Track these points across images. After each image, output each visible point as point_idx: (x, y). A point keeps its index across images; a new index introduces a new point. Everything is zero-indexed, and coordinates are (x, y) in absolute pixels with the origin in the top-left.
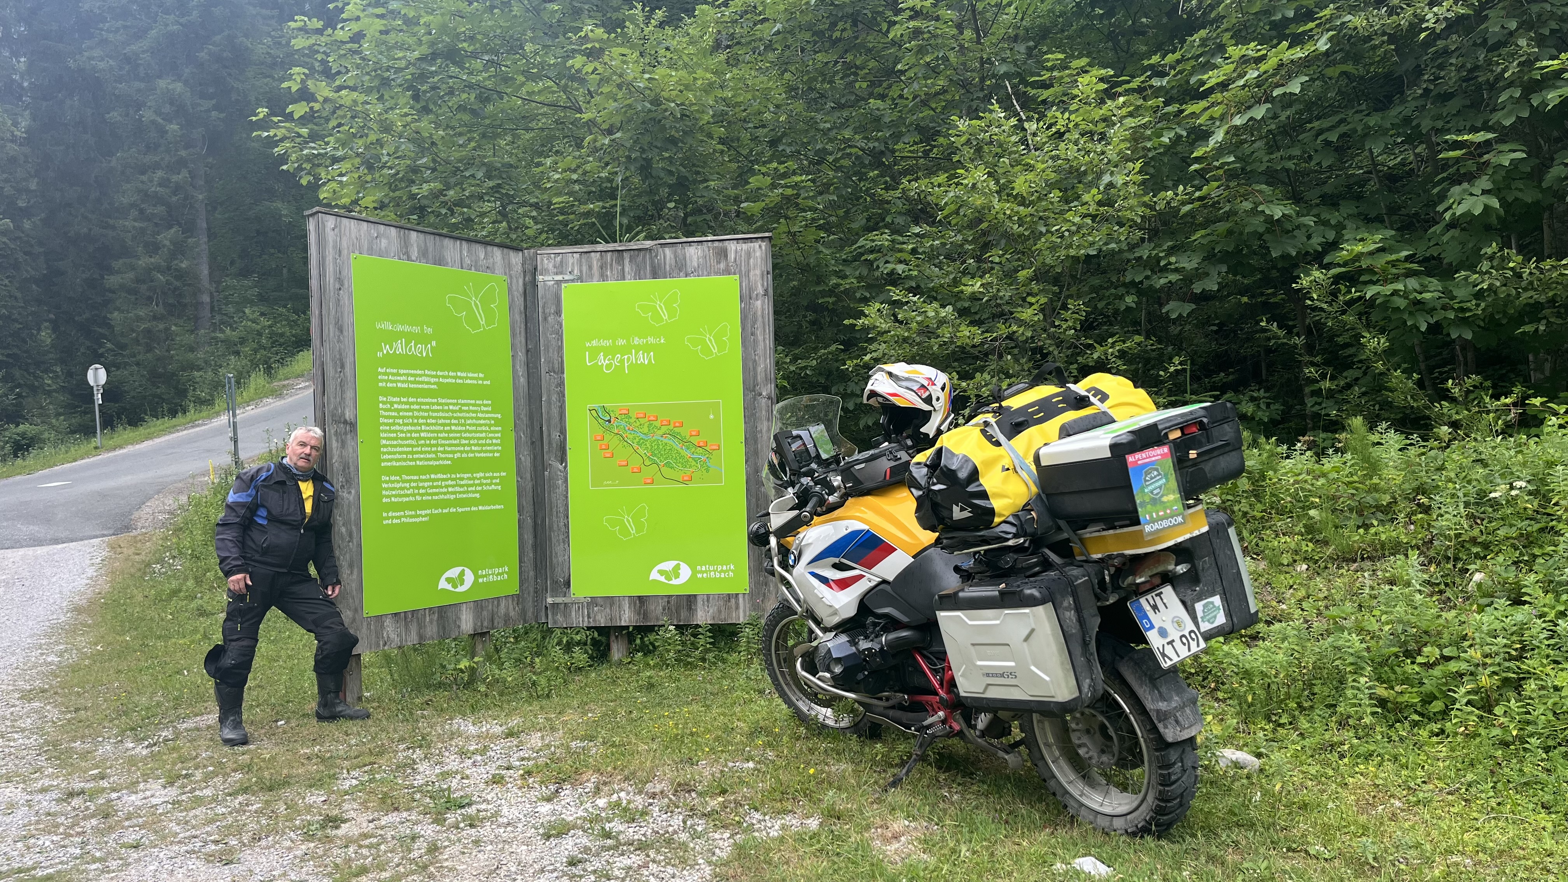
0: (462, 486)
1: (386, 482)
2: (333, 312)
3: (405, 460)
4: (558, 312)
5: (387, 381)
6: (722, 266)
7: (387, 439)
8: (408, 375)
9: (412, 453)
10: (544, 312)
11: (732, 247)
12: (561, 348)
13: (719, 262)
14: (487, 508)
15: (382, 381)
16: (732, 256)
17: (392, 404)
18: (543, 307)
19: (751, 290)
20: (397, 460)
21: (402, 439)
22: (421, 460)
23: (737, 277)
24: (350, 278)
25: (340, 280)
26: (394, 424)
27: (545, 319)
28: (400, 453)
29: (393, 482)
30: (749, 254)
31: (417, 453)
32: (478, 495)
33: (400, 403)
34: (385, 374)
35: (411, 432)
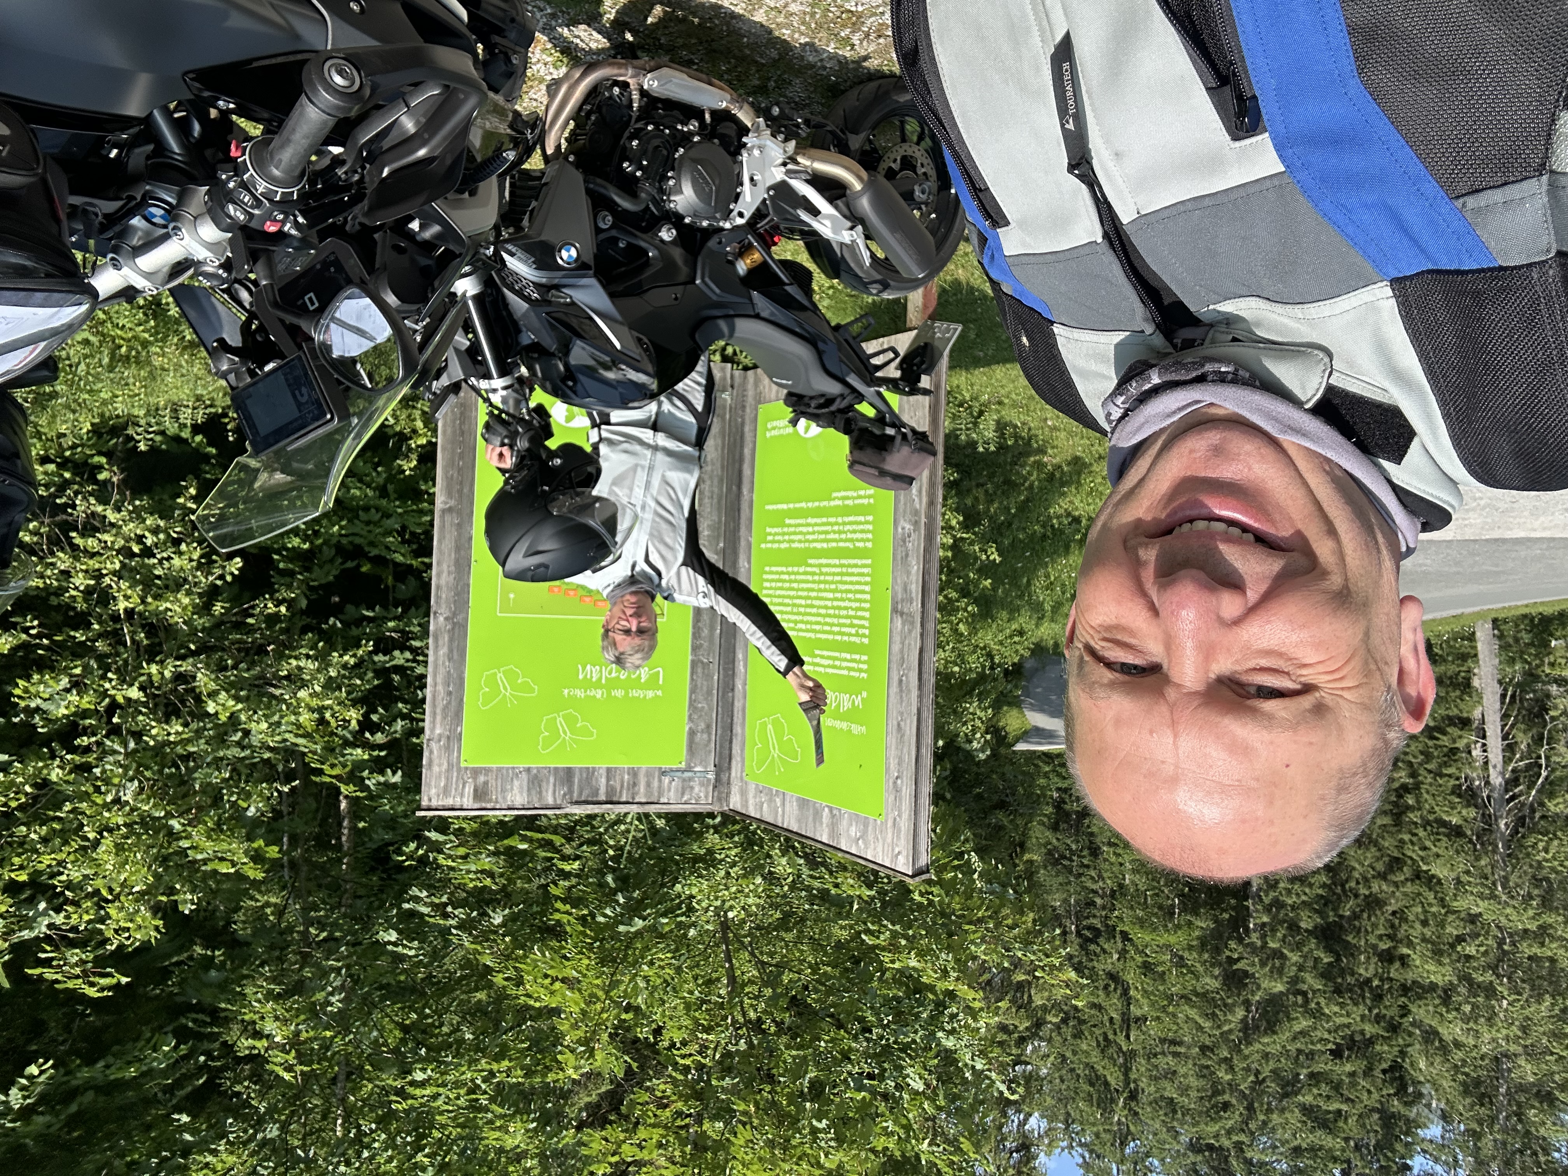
0: (801, 533)
1: (868, 540)
2: (905, 750)
3: (849, 566)
4: (692, 733)
5: (860, 662)
6: (482, 779)
7: (863, 592)
8: (840, 668)
9: (841, 574)
10: (710, 734)
11: (467, 801)
12: (693, 691)
13: (486, 783)
14: (780, 506)
15: (864, 662)
16: (469, 790)
17: (857, 635)
18: (709, 740)
19: (448, 748)
20: (856, 566)
21: (850, 591)
22: (835, 566)
23: (463, 764)
24: (887, 791)
25: (897, 790)
26: (857, 609)
27: (708, 727)
28: (852, 574)
29: (862, 540)
30: (446, 791)
31: (838, 574)
32: (787, 521)
33: (850, 635)
34: (860, 671)
35: (842, 600)
